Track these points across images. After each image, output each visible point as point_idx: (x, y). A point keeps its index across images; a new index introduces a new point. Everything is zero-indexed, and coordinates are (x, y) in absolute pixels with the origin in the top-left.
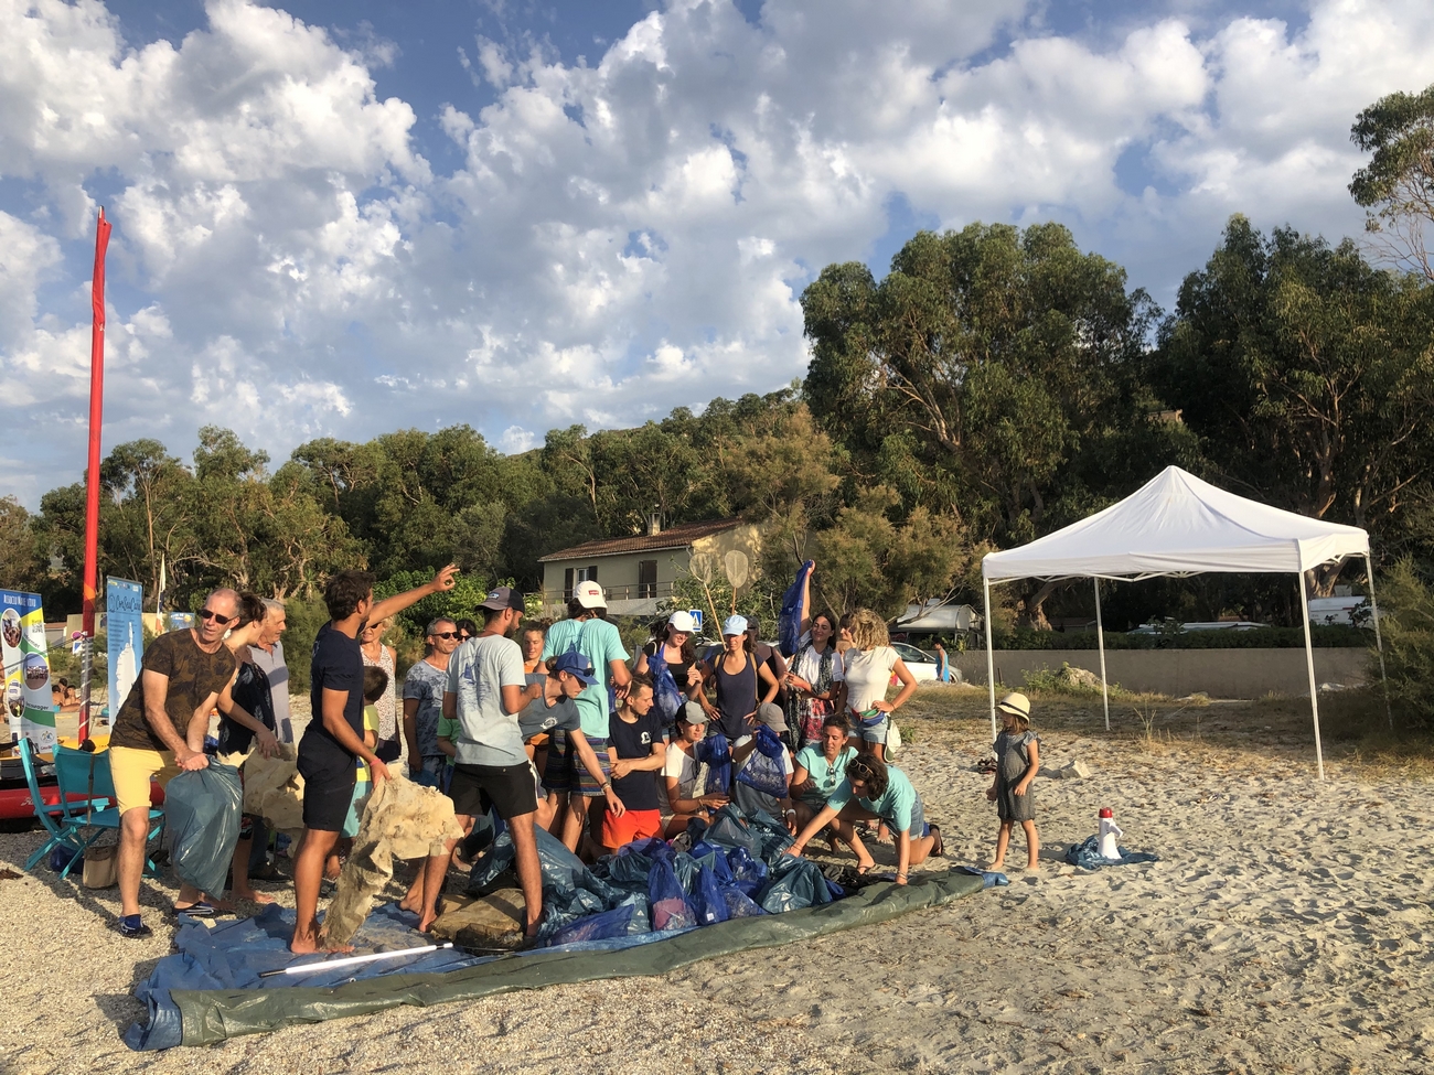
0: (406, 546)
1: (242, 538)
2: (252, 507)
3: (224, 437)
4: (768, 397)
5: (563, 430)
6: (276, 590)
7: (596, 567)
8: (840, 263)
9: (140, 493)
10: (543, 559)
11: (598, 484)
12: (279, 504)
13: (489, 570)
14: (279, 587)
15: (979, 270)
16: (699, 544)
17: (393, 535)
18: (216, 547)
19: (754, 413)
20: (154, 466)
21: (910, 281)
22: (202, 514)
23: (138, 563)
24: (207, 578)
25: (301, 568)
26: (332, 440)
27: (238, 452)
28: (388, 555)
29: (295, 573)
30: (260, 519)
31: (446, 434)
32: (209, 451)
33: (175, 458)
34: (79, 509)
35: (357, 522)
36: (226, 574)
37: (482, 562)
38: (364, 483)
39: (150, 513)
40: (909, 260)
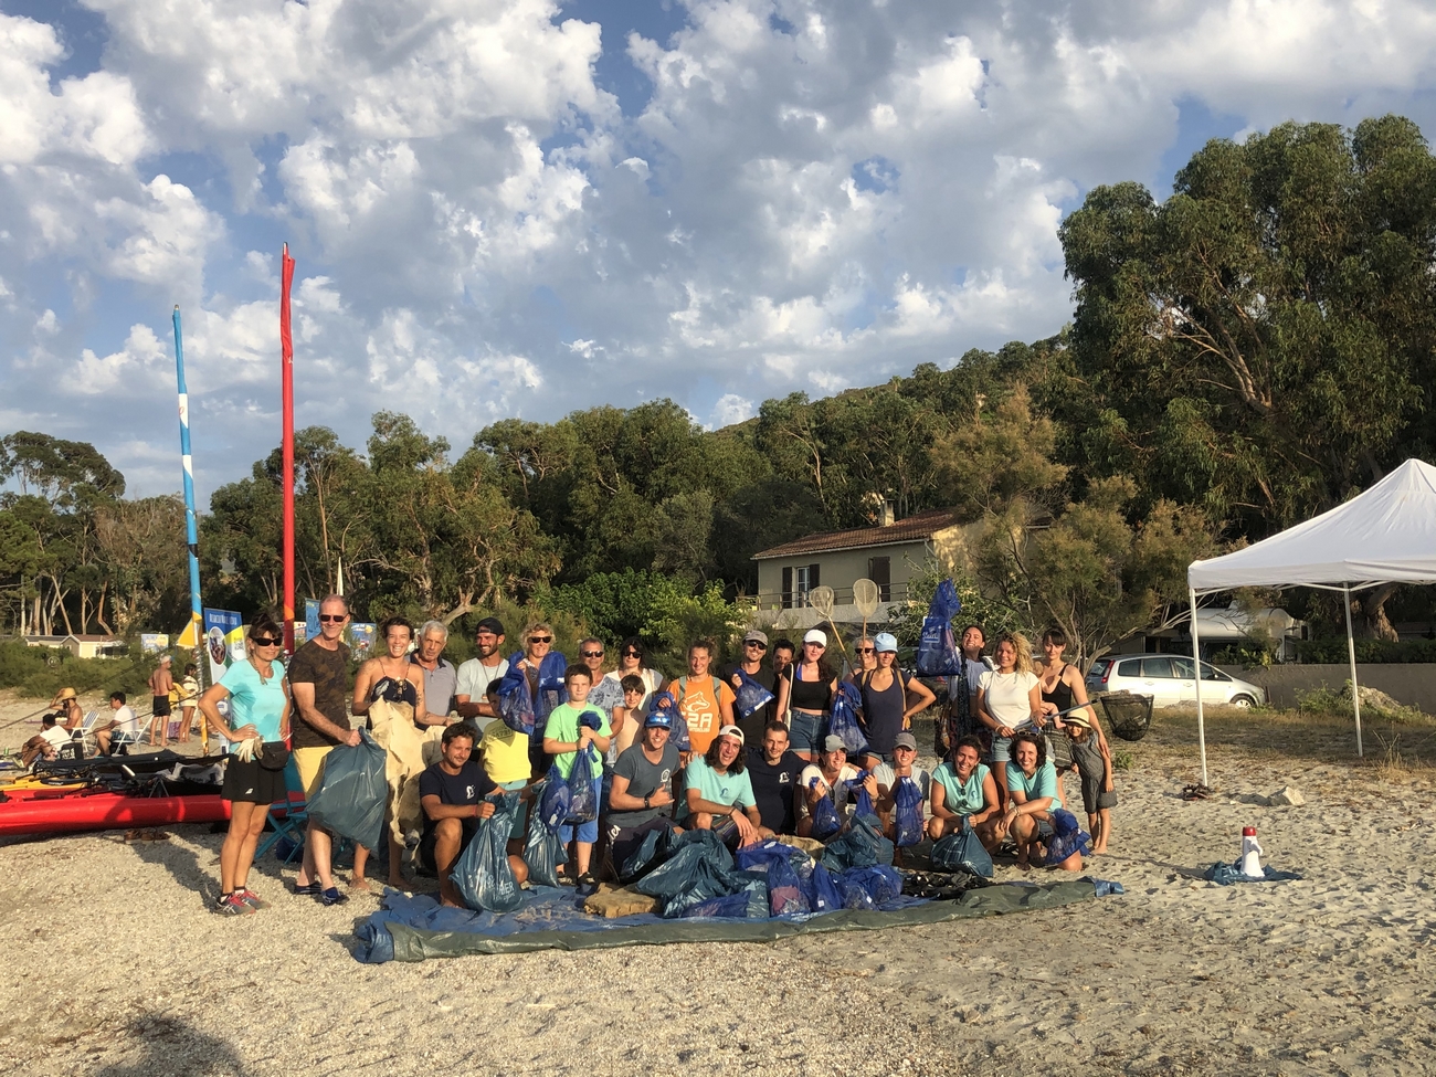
0: (604, 542)
1: (423, 538)
2: (432, 502)
3: (399, 423)
4: (1037, 345)
5: (780, 399)
6: (462, 596)
7: (817, 566)
8: (1110, 184)
9: (312, 487)
10: (757, 557)
11: (824, 463)
12: (462, 498)
13: (697, 570)
14: (465, 592)
15: (1287, 186)
16: (940, 535)
17: (589, 529)
18: (395, 548)
19: (1019, 365)
20: (326, 456)
21: (1197, 205)
22: (379, 512)
23: (313, 566)
24: (385, 581)
25: (488, 570)
26: (518, 421)
27: (415, 440)
28: (584, 553)
29: (481, 575)
30: (441, 515)
31: (644, 411)
32: (383, 439)
33: (347, 448)
34: (249, 507)
35: (549, 515)
36: (407, 579)
37: (689, 561)
38: (555, 470)
39: (323, 510)
40: (1198, 178)
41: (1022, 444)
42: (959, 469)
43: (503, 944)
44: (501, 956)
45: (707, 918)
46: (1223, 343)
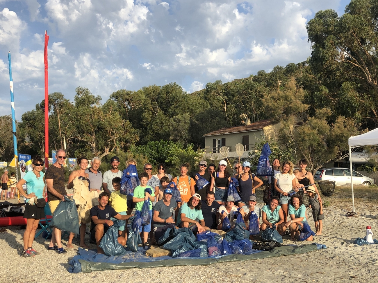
0: (153, 131)
1: (93, 129)
2: (96, 117)
3: (85, 91)
4: (299, 64)
5: (213, 82)
6: (106, 149)
7: (225, 139)
8: (323, 10)
9: (55, 113)
10: (204, 136)
11: (227, 104)
12: (106, 116)
13: (185, 140)
14: (107, 148)
16: (266, 128)
17: (148, 126)
18: (83, 133)
19: (293, 71)
20: (60, 102)
21: (352, 17)
22: (78, 121)
23: (56, 139)
24: (80, 144)
25: (115, 140)
26: (125, 90)
27: (90, 97)
28: (147, 135)
29: (112, 142)
30: (99, 122)
31: (167, 87)
32: (79, 96)
33: (67, 99)
34: (35, 119)
35: (135, 121)
36: (87, 143)
37: (182, 137)
38: (137, 107)
39: (59, 120)
40: (353, 8)
41: (293, 98)
42: (272, 106)
43: (118, 266)
44: (118, 270)
45: (187, 257)
46: (361, 63)
